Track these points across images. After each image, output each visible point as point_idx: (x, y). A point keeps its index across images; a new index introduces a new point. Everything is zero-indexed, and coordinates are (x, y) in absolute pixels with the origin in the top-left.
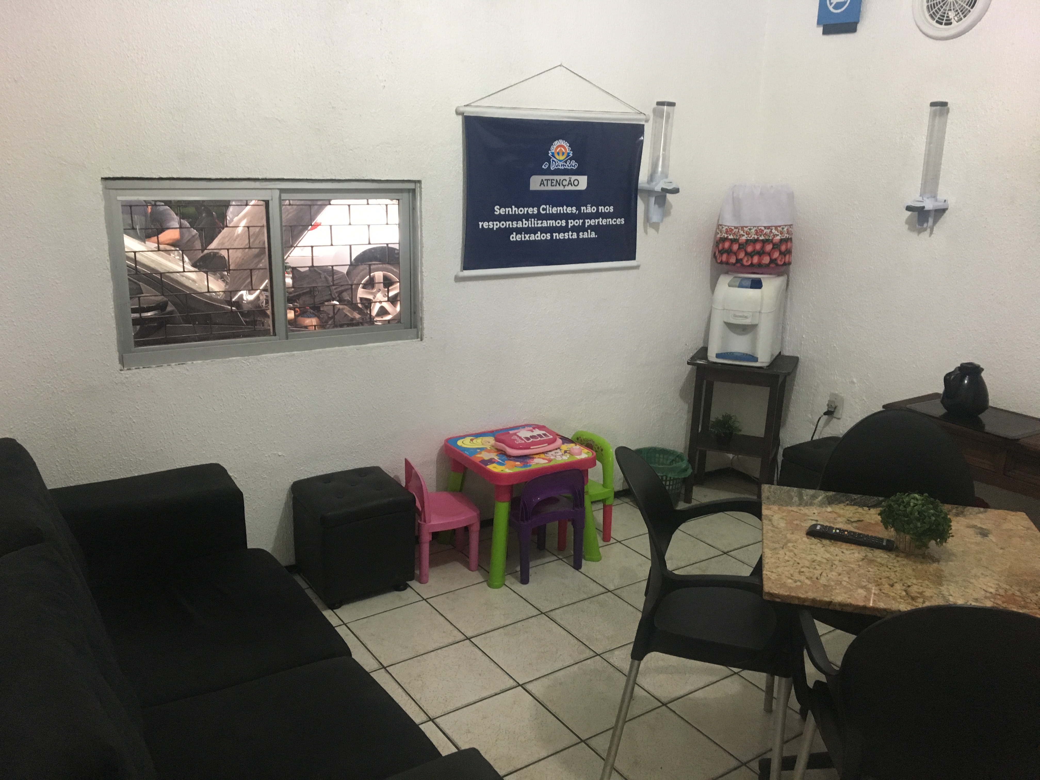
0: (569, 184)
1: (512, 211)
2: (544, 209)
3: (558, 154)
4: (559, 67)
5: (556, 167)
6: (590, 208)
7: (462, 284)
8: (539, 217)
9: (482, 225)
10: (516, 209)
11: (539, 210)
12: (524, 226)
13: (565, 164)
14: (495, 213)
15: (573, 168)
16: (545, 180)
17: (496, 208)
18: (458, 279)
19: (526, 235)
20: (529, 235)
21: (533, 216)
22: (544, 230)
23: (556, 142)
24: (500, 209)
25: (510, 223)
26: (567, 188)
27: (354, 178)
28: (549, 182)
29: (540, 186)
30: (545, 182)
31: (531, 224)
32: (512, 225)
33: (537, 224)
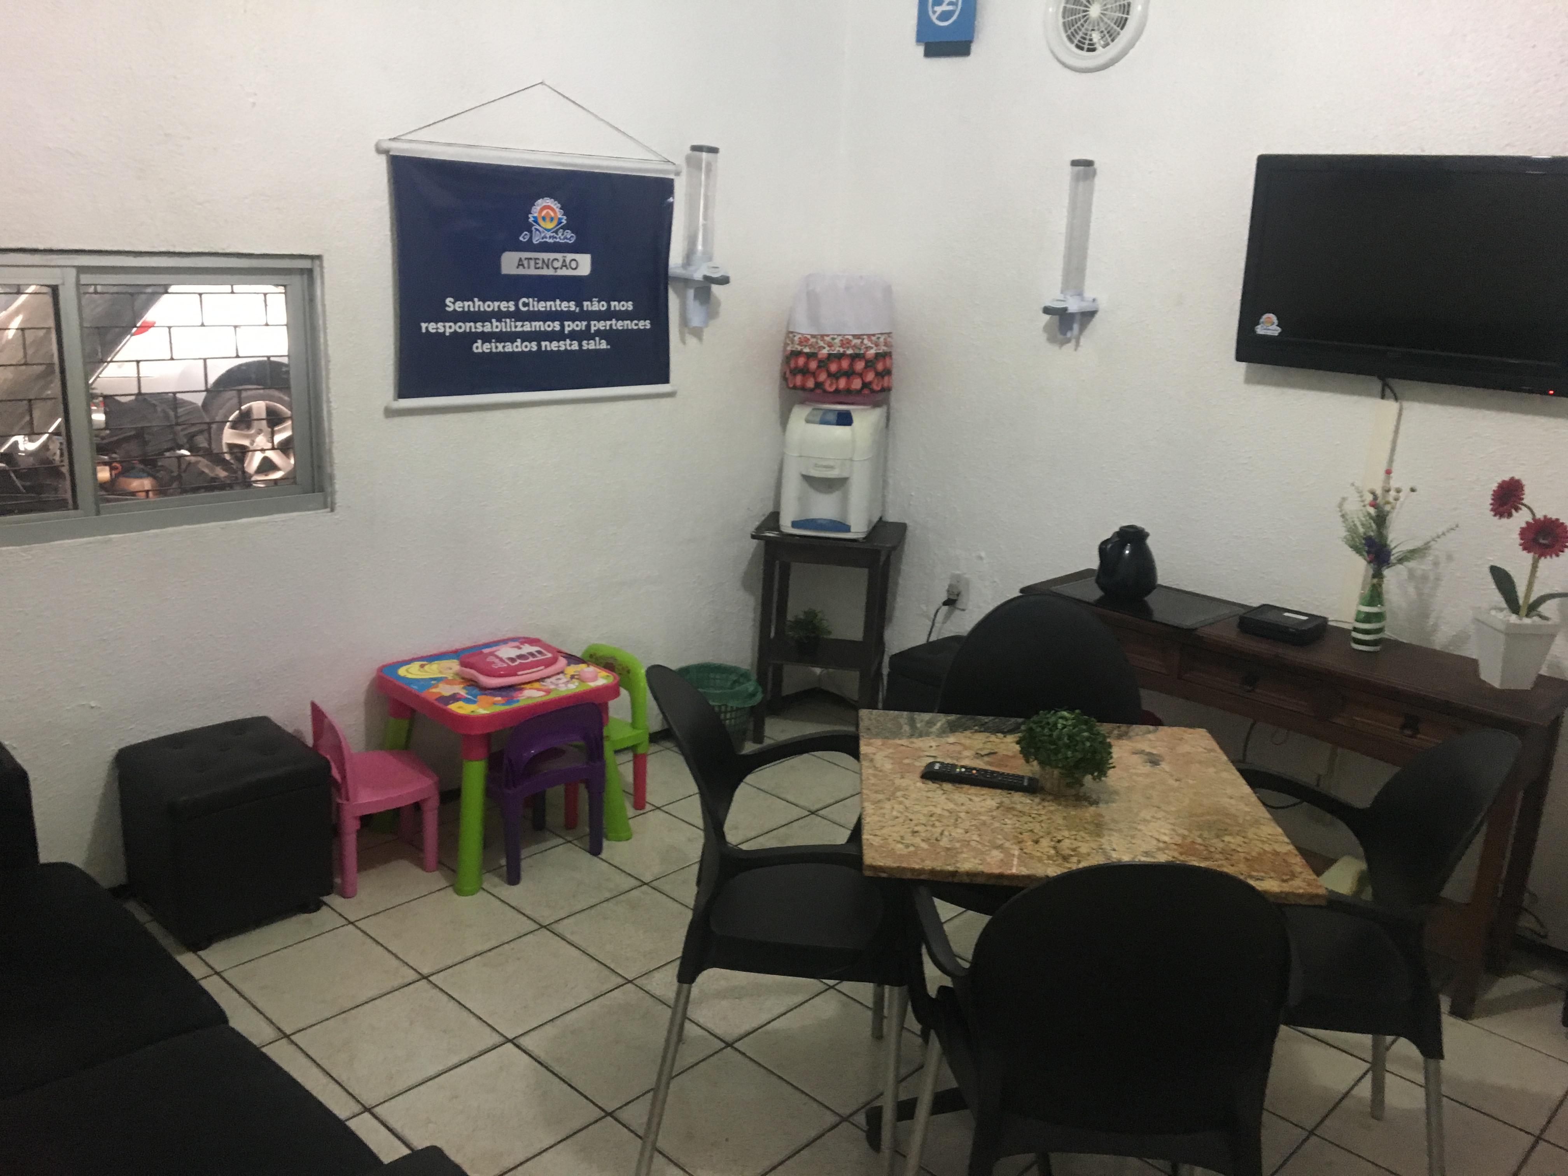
0: (563, 266)
1: (474, 307)
2: (525, 305)
3: (544, 219)
4: (540, 85)
5: (541, 240)
6: (597, 304)
7: (397, 420)
8: (518, 316)
9: (427, 328)
10: (481, 303)
11: (517, 305)
12: (495, 330)
13: (555, 235)
14: (448, 309)
15: (568, 241)
16: (526, 259)
17: (449, 301)
18: (390, 413)
19: (498, 344)
20: (503, 344)
21: (508, 315)
22: (527, 337)
23: (540, 201)
24: (454, 303)
25: (472, 324)
26: (560, 272)
27: (207, 251)
28: (532, 263)
29: (518, 267)
30: (525, 263)
31: (506, 327)
32: (476, 328)
33: (516, 327)
